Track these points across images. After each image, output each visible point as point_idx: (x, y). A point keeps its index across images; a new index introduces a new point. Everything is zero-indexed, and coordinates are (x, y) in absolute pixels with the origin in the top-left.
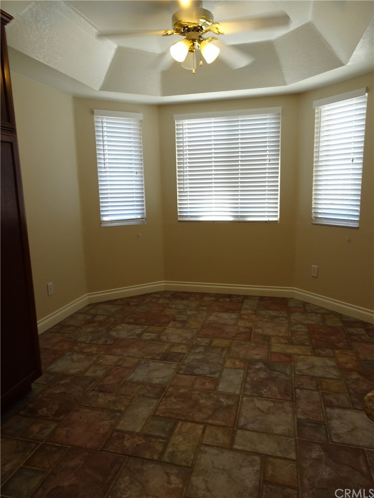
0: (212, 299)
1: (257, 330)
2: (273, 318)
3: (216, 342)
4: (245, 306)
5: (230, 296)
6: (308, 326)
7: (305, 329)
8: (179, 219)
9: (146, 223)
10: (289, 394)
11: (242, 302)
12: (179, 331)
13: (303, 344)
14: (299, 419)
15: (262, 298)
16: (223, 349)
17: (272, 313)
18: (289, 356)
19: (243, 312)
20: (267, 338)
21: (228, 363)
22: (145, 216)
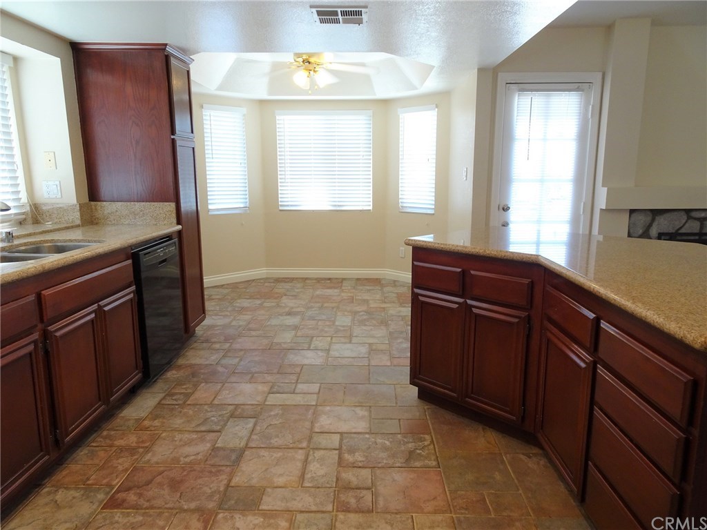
0: (314, 281)
1: (357, 298)
2: (369, 290)
3: (326, 305)
4: (344, 285)
5: (329, 279)
6: (397, 293)
7: (395, 295)
8: (281, 208)
9: (248, 212)
10: (384, 323)
11: (342, 282)
12: (293, 301)
13: (394, 303)
14: (390, 332)
15: (358, 279)
16: (333, 308)
17: (368, 288)
18: (384, 308)
19: (343, 288)
20: (366, 301)
21: (339, 314)
22: (248, 205)
